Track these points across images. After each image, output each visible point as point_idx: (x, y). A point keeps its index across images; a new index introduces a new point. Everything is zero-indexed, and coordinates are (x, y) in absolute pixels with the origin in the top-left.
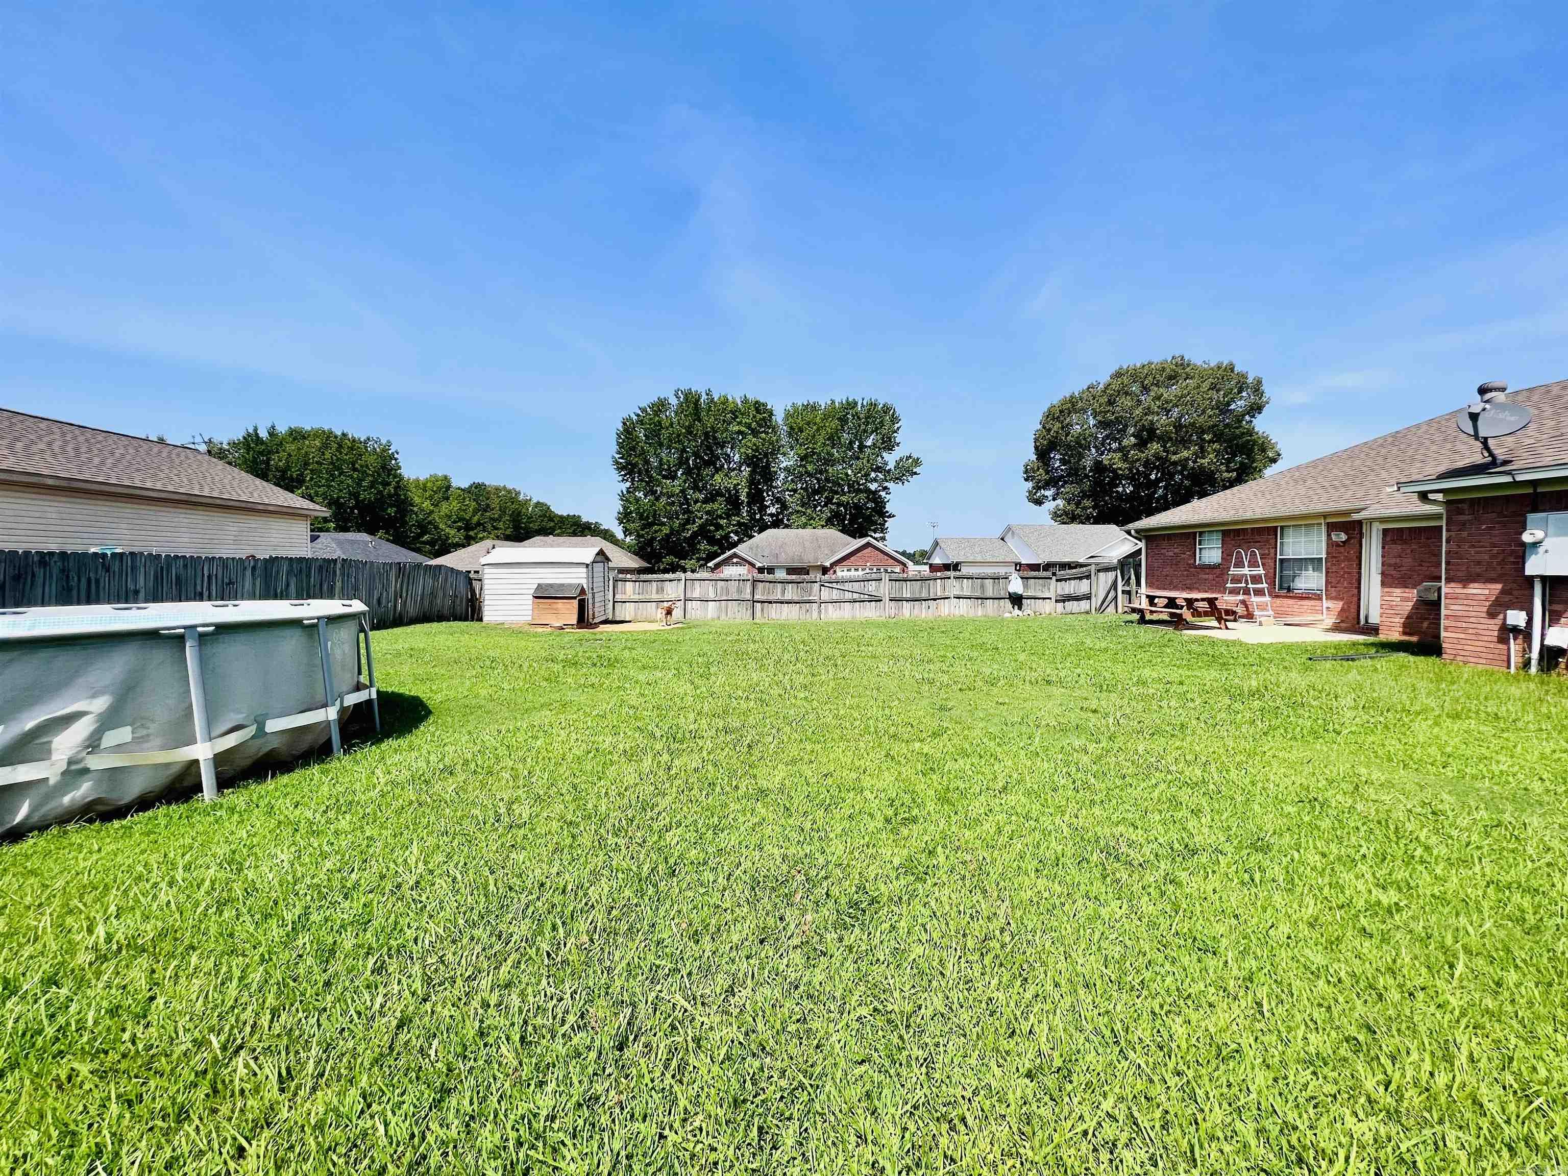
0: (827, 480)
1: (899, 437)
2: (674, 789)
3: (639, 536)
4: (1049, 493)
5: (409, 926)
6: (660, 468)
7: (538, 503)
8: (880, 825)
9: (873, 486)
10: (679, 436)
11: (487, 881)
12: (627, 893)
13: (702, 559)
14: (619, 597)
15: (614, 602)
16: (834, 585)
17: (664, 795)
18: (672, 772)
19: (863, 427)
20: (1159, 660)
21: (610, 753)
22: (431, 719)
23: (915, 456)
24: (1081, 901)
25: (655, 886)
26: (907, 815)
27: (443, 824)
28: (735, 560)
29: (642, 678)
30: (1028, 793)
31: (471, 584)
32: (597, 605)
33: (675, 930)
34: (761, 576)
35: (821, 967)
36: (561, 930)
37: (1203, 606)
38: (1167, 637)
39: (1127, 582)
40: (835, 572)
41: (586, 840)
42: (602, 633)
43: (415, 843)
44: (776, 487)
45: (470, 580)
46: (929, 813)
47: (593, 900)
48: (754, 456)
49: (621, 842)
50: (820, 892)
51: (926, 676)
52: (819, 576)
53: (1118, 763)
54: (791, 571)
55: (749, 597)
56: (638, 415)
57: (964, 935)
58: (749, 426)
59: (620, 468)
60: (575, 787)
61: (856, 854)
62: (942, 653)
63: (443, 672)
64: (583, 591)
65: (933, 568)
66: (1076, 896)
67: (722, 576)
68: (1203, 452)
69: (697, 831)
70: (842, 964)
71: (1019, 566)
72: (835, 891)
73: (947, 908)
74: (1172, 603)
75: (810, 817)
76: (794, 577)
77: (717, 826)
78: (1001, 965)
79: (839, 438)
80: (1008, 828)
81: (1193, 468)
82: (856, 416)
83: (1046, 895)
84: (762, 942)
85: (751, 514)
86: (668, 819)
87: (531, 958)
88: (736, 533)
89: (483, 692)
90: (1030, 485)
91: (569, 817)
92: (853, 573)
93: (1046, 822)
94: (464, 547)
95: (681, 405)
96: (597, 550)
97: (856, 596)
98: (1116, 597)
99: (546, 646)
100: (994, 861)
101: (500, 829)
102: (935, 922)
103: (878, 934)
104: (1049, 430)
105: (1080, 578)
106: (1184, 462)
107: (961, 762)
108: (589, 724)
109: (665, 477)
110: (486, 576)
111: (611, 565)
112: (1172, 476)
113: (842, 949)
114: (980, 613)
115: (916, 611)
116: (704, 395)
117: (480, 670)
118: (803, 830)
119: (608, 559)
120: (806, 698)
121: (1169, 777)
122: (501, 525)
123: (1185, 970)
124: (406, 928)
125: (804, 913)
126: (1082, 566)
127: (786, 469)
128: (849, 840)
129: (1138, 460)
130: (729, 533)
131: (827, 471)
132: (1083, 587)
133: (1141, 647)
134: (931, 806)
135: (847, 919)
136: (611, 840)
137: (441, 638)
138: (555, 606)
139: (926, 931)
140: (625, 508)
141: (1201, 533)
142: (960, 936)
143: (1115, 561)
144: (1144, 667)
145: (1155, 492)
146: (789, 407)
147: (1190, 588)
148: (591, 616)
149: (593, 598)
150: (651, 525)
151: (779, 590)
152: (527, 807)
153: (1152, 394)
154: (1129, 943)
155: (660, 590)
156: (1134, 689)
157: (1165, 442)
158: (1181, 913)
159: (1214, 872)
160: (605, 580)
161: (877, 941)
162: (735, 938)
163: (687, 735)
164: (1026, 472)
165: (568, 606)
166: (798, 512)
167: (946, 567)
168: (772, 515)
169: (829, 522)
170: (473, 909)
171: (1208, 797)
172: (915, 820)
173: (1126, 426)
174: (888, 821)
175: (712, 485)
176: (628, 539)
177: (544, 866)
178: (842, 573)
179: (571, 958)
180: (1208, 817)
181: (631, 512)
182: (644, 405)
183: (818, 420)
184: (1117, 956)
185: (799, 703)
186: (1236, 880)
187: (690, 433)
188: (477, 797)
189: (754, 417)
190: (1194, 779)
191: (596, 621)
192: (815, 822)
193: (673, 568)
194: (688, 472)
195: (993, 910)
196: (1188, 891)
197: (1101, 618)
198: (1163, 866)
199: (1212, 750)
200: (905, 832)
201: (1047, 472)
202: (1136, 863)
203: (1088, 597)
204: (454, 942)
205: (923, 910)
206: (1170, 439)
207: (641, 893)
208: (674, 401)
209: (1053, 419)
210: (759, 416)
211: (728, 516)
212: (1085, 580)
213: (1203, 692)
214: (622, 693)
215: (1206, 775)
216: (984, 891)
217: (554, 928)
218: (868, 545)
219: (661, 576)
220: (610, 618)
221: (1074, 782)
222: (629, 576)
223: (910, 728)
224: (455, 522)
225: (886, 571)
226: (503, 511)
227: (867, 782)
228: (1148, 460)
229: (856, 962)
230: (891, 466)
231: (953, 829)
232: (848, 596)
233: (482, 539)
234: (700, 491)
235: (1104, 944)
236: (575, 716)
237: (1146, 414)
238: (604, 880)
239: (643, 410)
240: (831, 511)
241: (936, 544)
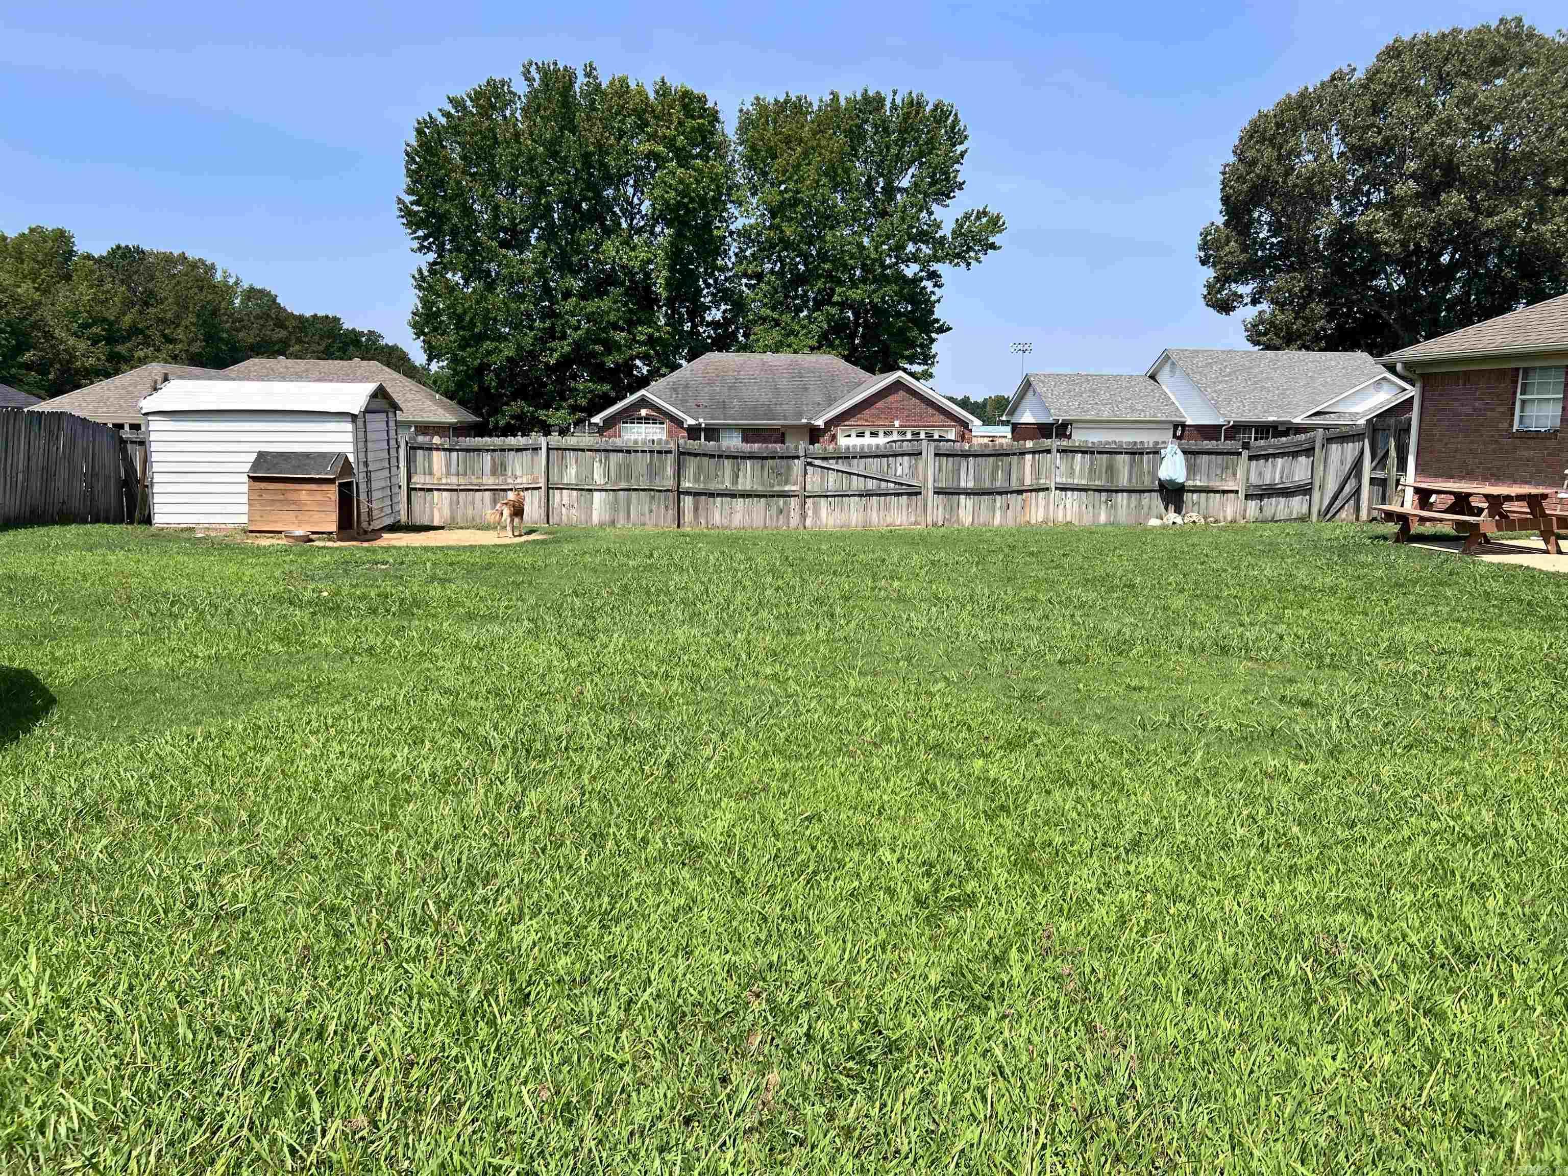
0: (823, 256)
1: (964, 172)
2: (527, 847)
3: (455, 360)
4: (1245, 290)
5: (28, 1103)
6: (494, 226)
7: (252, 289)
8: (906, 911)
9: (911, 270)
10: (531, 159)
11: (173, 1019)
12: (440, 1037)
13: (582, 410)
14: (419, 480)
15: (410, 490)
16: (832, 464)
17: (509, 855)
18: (525, 814)
19: (894, 150)
20: (1430, 609)
21: (406, 778)
22: (56, 714)
23: (993, 210)
24: (1264, 1047)
25: (492, 1023)
26: (955, 892)
27: (85, 912)
28: (643, 412)
29: (465, 636)
30: (1177, 854)
31: (124, 450)
32: (376, 495)
33: (528, 1102)
34: (693, 445)
35: (795, 1165)
36: (316, 1106)
37: (1519, 509)
38: (1448, 567)
39: (1381, 462)
40: (834, 438)
41: (361, 942)
42: (387, 549)
43: (32, 949)
44: (723, 269)
45: (123, 442)
46: (996, 889)
47: (376, 1049)
48: (679, 205)
49: (428, 942)
50: (795, 1031)
51: (998, 635)
52: (802, 446)
53: (1343, 800)
54: (750, 434)
55: (670, 483)
56: (448, 115)
57: (1054, 1107)
58: (670, 143)
59: (412, 221)
60: (338, 842)
61: (863, 963)
62: (1030, 593)
63: (74, 622)
64: (347, 467)
65: (1019, 431)
66: (1255, 1038)
67: (618, 442)
68: (1541, 213)
69: (570, 923)
70: (832, 1160)
71: (1181, 430)
72: (823, 1029)
73: (1025, 1058)
74: (1461, 503)
75: (779, 896)
76: (756, 446)
77: (607, 913)
78: (1118, 1159)
79: (847, 171)
80: (1140, 917)
81: (1522, 243)
82: (883, 127)
83: (1202, 1035)
84: (687, 1121)
85: (674, 322)
86: (515, 902)
87: (259, 1157)
88: (645, 358)
89: (158, 663)
90: (1209, 273)
91: (328, 899)
92: (868, 441)
93: (1207, 906)
94: (108, 376)
95: (533, 95)
96: (371, 387)
97: (871, 485)
98: (1357, 492)
99: (277, 574)
100: (1110, 974)
101: (197, 923)
102: (1001, 1083)
103: (899, 1106)
104: (1253, 163)
105: (1295, 454)
106: (1505, 231)
107: (1057, 795)
108: (365, 724)
109: (504, 244)
110: (153, 436)
111: (400, 416)
112: (1481, 257)
113: (832, 1133)
114: (1103, 518)
115: (984, 516)
116: (580, 74)
117: (149, 620)
118: (765, 919)
119: (395, 407)
120: (775, 675)
121: (1435, 825)
122: (180, 334)
123: (1439, 1165)
124: (22, 1107)
125: (764, 1068)
126: (1299, 429)
127: (744, 233)
128: (849, 937)
129: (1420, 225)
130: (632, 358)
131: (821, 238)
132: (1300, 470)
133: (1397, 584)
134: (1000, 876)
135: (843, 1079)
136: (409, 941)
137: (69, 558)
138: (291, 496)
139: (984, 1099)
140: (424, 300)
141: (1526, 371)
142: (1046, 1109)
143: (1362, 422)
144: (1402, 623)
145: (1447, 289)
146: (748, 107)
147: (1497, 477)
148: (364, 517)
149: (369, 481)
150: (481, 338)
151: (728, 473)
152: (247, 880)
153: (1457, 92)
154: (1344, 1119)
155: (499, 469)
156: (1380, 663)
157: (1474, 190)
158: (1440, 1068)
159: (1502, 995)
160: (391, 449)
161: (896, 1118)
162: (640, 1116)
163: (553, 745)
164: (1204, 246)
165: (319, 497)
166: (764, 319)
167: (1044, 430)
168: (715, 324)
169: (824, 343)
170: (147, 1069)
171: (1501, 861)
172: (970, 901)
173: (1402, 158)
174: (920, 901)
175: (598, 261)
176: (434, 367)
177: (283, 989)
178: (847, 441)
179: (335, 1157)
180: (1500, 896)
181: (439, 313)
182: (460, 92)
183: (806, 133)
184: (1323, 1143)
185: (762, 683)
186: (1539, 1009)
187: (554, 154)
188: (150, 862)
189: (681, 123)
190: (1479, 829)
191: (376, 525)
192: (786, 904)
193: (522, 426)
194: (549, 235)
195: (1105, 1063)
196: (1455, 1028)
197: (1328, 531)
198: (1413, 986)
199: (1513, 776)
200: (952, 921)
201: (1244, 249)
202: (1364, 980)
203: (1305, 490)
204: (114, 1129)
205: (980, 1063)
206: (1484, 185)
207: (464, 1036)
208: (520, 87)
209: (1262, 141)
210: (690, 123)
211: (631, 325)
212: (1302, 459)
213: (1506, 668)
214: (427, 665)
215: (1501, 821)
216: (1091, 1029)
217: (303, 1102)
218: (897, 385)
219: (498, 441)
220: (403, 518)
221: (1262, 833)
222: (436, 440)
223: (964, 734)
224: (86, 326)
225: (929, 436)
226: (183, 305)
227: (885, 831)
228: (1439, 224)
229: (858, 1156)
230: (947, 230)
231: (1040, 917)
232: (857, 484)
233: (143, 361)
234: (575, 273)
235: (1303, 1122)
236: (337, 709)
237: (1443, 134)
238: (395, 1012)
239: (456, 102)
240: (830, 318)
241: (1027, 386)
